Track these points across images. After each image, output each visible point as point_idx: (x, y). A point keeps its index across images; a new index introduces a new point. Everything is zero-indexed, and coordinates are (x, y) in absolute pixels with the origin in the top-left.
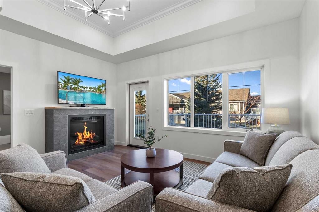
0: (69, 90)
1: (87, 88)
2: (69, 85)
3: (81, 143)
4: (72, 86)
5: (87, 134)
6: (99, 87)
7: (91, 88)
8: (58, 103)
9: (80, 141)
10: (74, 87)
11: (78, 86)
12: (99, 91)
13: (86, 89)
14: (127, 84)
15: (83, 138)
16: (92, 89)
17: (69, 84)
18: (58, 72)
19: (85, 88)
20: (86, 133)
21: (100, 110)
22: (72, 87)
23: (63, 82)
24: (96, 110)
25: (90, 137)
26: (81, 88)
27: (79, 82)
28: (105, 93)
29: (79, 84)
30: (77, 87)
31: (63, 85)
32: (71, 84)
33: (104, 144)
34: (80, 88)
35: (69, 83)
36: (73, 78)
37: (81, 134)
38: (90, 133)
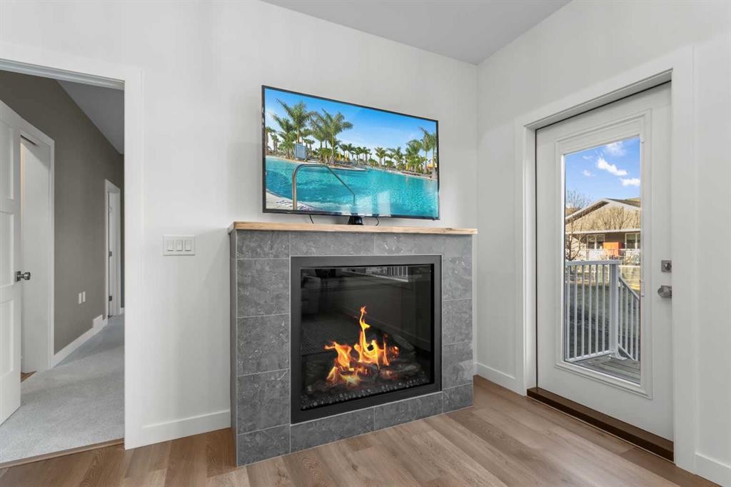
0: (300, 159)
1: (365, 151)
2: (301, 141)
3: (349, 378)
4: (313, 142)
5: (371, 348)
6: (414, 149)
7: (381, 153)
8: (265, 210)
9: (343, 373)
10: (318, 147)
11: (335, 143)
12: (412, 165)
13: (362, 156)
14: (525, 129)
15: (353, 364)
16: (387, 159)
17: (302, 134)
18: (264, 87)
19: (360, 151)
20: (365, 345)
21: (418, 241)
22: (313, 149)
23: (279, 129)
24: (402, 238)
25: (380, 360)
26: (347, 152)
27: (338, 129)
28: (434, 175)
29: (338, 137)
30: (329, 146)
31: (281, 139)
32: (310, 138)
33: (432, 381)
34: (340, 151)
35: (302, 130)
36: (316, 114)
37: (346, 350)
38: (380, 346)
